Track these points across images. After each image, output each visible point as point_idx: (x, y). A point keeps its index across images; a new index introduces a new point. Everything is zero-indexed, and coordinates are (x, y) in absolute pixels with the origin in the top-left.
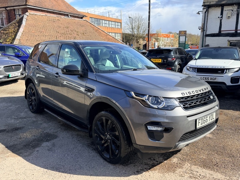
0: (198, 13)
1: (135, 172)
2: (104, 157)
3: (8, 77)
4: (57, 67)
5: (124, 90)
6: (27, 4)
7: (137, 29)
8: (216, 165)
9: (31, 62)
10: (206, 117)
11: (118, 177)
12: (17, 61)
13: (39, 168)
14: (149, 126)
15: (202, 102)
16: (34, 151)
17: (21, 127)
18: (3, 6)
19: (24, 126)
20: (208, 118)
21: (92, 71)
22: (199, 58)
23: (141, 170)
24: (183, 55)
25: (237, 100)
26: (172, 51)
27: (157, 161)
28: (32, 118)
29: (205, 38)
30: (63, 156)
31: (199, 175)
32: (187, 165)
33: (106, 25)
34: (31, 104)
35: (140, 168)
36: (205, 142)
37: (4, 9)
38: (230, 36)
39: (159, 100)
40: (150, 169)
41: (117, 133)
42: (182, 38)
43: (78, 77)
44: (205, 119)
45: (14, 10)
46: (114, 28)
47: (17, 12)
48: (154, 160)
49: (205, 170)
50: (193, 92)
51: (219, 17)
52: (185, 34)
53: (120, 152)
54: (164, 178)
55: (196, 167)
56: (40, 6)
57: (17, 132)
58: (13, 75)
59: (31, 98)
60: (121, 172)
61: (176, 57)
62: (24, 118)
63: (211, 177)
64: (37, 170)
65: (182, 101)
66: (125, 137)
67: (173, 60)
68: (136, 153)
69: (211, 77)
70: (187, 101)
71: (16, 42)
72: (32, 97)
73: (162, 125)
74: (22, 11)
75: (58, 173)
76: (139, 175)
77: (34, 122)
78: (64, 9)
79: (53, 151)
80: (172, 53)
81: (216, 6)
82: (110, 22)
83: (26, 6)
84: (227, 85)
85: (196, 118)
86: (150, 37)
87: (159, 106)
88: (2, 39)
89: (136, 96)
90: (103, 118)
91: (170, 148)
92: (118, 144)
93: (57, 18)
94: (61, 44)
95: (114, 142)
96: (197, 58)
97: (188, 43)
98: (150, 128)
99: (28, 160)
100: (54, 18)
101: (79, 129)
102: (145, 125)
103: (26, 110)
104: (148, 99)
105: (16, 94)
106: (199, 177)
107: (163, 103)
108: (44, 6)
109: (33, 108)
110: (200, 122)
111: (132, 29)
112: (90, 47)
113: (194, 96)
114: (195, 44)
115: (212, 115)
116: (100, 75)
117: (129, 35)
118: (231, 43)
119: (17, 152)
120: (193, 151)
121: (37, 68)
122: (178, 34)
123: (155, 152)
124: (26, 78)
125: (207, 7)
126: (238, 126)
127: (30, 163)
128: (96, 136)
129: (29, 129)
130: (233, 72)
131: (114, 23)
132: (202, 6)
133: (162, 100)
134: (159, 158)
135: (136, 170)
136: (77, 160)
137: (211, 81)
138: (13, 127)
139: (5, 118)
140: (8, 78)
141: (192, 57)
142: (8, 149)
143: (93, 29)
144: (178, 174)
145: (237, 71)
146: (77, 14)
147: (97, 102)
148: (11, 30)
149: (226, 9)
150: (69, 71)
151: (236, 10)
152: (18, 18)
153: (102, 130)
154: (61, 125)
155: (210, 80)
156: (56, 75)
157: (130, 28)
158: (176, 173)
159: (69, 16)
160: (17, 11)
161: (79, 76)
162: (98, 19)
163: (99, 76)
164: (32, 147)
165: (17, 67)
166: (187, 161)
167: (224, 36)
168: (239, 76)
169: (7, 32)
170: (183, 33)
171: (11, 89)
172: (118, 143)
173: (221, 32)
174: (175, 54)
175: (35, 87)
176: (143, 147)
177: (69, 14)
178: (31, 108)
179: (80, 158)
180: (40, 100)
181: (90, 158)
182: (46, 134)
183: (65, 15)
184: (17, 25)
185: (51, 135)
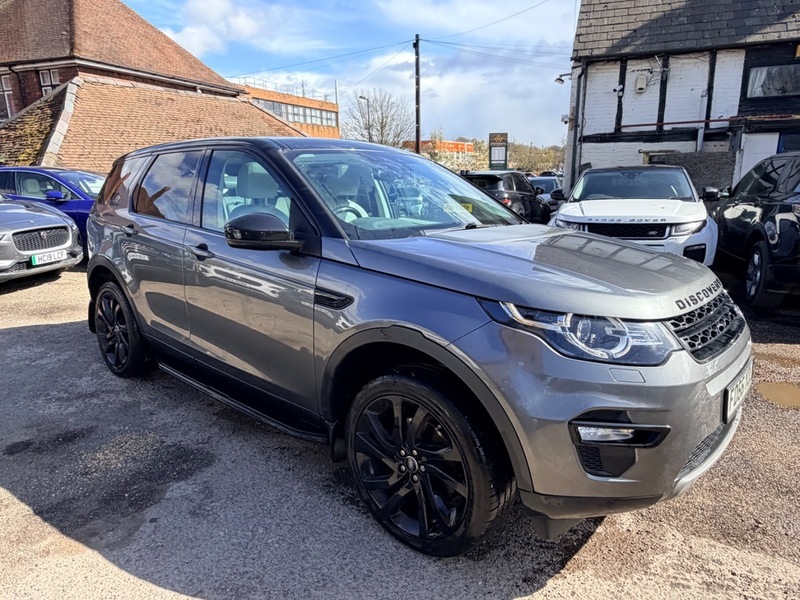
0: (560, 80)
1: (520, 583)
3: (29, 264)
4: (200, 227)
5: (476, 297)
6: (75, 54)
7: (379, 128)
8: (759, 530)
9: (104, 215)
10: (742, 378)
12: (55, 217)
14: (585, 428)
16: (143, 521)
17: (83, 429)
18: (2, 62)
19: (94, 424)
21: (336, 235)
22: (583, 197)
23: (535, 572)
24: (526, 191)
26: (500, 179)
27: (574, 532)
28: (118, 393)
29: (579, 147)
30: (250, 534)
31: (731, 576)
32: (673, 537)
33: (296, 117)
34: (111, 349)
35: (528, 564)
37: (7, 69)
38: (644, 141)
39: (607, 328)
41: (454, 455)
42: (497, 151)
43: (283, 257)
45: (37, 72)
46: (318, 126)
47: (46, 79)
49: (736, 551)
51: (615, 90)
52: (503, 141)
53: (466, 518)
55: (704, 541)
56: (113, 61)
57: (71, 447)
58: (45, 258)
59: (110, 328)
62: (92, 395)
65: (682, 330)
66: (487, 468)
70: (693, 326)
71: (48, 162)
72: (112, 325)
73: (629, 422)
74: (60, 75)
77: (125, 407)
78: (183, 72)
79: (211, 518)
80: (501, 187)
81: (607, 59)
82: (308, 111)
83: (72, 61)
85: (723, 387)
87: (612, 352)
88: (3, 155)
89: (526, 317)
90: (390, 398)
93: (166, 95)
94: (209, 151)
96: (577, 196)
98: (587, 433)
99: (124, 564)
100: (159, 95)
101: (291, 433)
102: (570, 423)
103: (94, 366)
104: (573, 329)
105: (57, 315)
106: (733, 581)
107: (623, 339)
108: (124, 61)
109: (118, 362)
110: (732, 399)
116: (367, 245)
118: (651, 158)
119: (77, 531)
121: (130, 231)
122: (485, 142)
124: (91, 266)
125: (586, 62)
127: (132, 577)
129: (114, 434)
130: (689, 231)
131: (318, 112)
132: (572, 59)
133: (618, 328)
135: (518, 574)
136: (302, 547)
138: (58, 432)
139: (25, 398)
140: (28, 268)
141: (563, 196)
142: (45, 520)
144: (662, 576)
145: (698, 230)
146: (219, 87)
148: (32, 126)
149: (635, 68)
150: (253, 234)
151: (658, 70)
152: (49, 93)
153: (388, 440)
154: (217, 414)
156: (199, 252)
158: (654, 575)
159: (199, 91)
160: (45, 76)
161: (288, 252)
162: (277, 102)
163: (367, 249)
164: (131, 504)
165: (56, 236)
166: (663, 519)
167: (628, 141)
168: (705, 245)
169: (19, 132)
170: (499, 140)
171: (41, 299)
173: (620, 129)
174: (508, 189)
175: (123, 293)
176: (561, 501)
177: (199, 86)
178: (112, 363)
179: (311, 538)
180: (141, 335)
181: (347, 537)
182: (173, 449)
183: (186, 88)
184: (49, 111)
185: (192, 453)
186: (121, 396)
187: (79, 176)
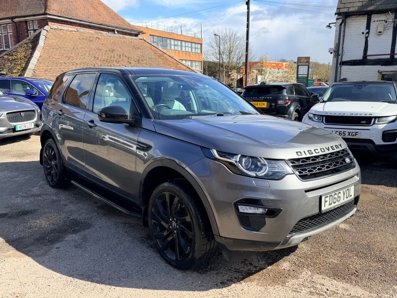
1: (219, 284)
2: (168, 259)
3: (14, 130)
4: (92, 111)
5: (200, 146)
6: (47, 12)
7: (228, 54)
8: (355, 275)
9: (51, 105)
10: (337, 193)
11: (189, 292)
12: (29, 105)
13: (59, 275)
14: (241, 206)
15: (331, 168)
16: (52, 248)
17: (32, 210)
18: (8, 16)
19: (37, 208)
20: (341, 195)
21: (148, 117)
22: (329, 100)
23: (228, 281)
24: (304, 95)
25: (393, 170)
26: (284, 88)
27: (256, 267)
28: (51, 195)
29: (339, 68)
30: (100, 256)
31: (326, 290)
32: (306, 274)
33: (176, 47)
34: (49, 174)
35: (226, 277)
36: (337, 236)
37: (10, 20)
38: (382, 65)
39: (258, 163)
40: (243, 279)
41: (188, 219)
42: (302, 69)
44: (336, 196)
45: (26, 22)
46: (189, 52)
47: (31, 26)
48: (251, 264)
49: (336, 282)
50: (317, 151)
51: (363, 33)
52: (307, 62)
53: (193, 250)
54: (266, 294)
55: (321, 276)
56: (68, 15)
57: (25, 217)
58: (23, 127)
59: (50, 163)
60: (195, 284)
61: (291, 98)
62: (38, 195)
63: (347, 294)
64: (55, 278)
65: (297, 166)
66: (201, 224)
67: (286, 104)
68: (220, 254)
69: (349, 131)
70: (306, 164)
71: (28, 74)
72: (51, 161)
73: (262, 205)
74: (38, 24)
75: (89, 283)
76: (224, 289)
77: (54, 202)
78: (107, 21)
79: (83, 249)
80: (285, 93)
81: (358, 13)
82: (183, 43)
83: (45, 16)
84: (376, 144)
85: (320, 194)
86: (248, 67)
87: (258, 173)
88: (5, 70)
89: (220, 156)
90: (165, 193)
91: (277, 244)
92: (190, 237)
93: (95, 36)
94: (99, 74)
95: (183, 234)
96: (325, 99)
97: (312, 78)
98: (243, 209)
100: (91, 35)
101: (127, 213)
102: (235, 204)
103: (42, 183)
104: (240, 162)
105: (26, 157)
106: (326, 292)
107: (264, 168)
108: (74, 15)
109: (52, 180)
110: (327, 201)
111: (220, 54)
112: (146, 78)
113: (317, 157)
114: (324, 79)
115: (348, 189)
116: (161, 122)
117: (215, 64)
118: (383, 76)
119: (24, 250)
120: (317, 250)
121: (60, 113)
122: (295, 63)
123: (251, 250)
124: (42, 130)
125: (344, 16)
126: (393, 212)
127: (44, 268)
128: (154, 223)
129: (45, 213)
130: (387, 122)
131: (190, 44)
132: (336, 14)
133: (263, 162)
134: (259, 261)
135: (220, 281)
136: (122, 263)
137: (349, 137)
138: (20, 210)
139: (6, 195)
140: (13, 132)
141: (318, 99)
142: (10, 245)
143: (155, 53)
144: (290, 287)
145: (393, 121)
146: (128, 30)
147: (156, 166)
148: (21, 54)
149: (376, 19)
150: (111, 116)
151: (391, 20)
152: (32, 34)
153: (164, 214)
154: (98, 207)
155: (347, 136)
156: (90, 124)
157: (215, 53)
158: (286, 286)
159: (116, 32)
160: (30, 24)
161: (128, 125)
162: (164, 38)
163: (160, 124)
164: (49, 242)
165: (29, 114)
166: (305, 266)
167: (371, 65)
169: (14, 57)
170: (303, 61)
171: (19, 149)
172: (190, 234)
173: (366, 57)
174: (290, 94)
175: (56, 145)
176: (232, 241)
177: (116, 29)
178: (50, 180)
179: (127, 260)
180: (64, 165)
181: (144, 260)
182: (73, 221)
183: (108, 30)
184: (31, 45)
185: (82, 223)
186: (52, 197)
187: (43, 82)
